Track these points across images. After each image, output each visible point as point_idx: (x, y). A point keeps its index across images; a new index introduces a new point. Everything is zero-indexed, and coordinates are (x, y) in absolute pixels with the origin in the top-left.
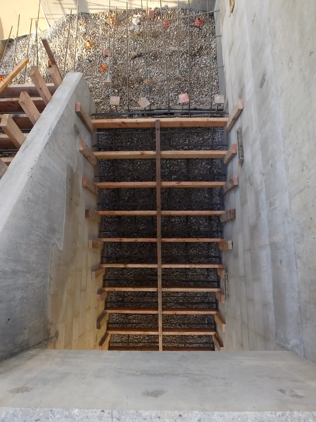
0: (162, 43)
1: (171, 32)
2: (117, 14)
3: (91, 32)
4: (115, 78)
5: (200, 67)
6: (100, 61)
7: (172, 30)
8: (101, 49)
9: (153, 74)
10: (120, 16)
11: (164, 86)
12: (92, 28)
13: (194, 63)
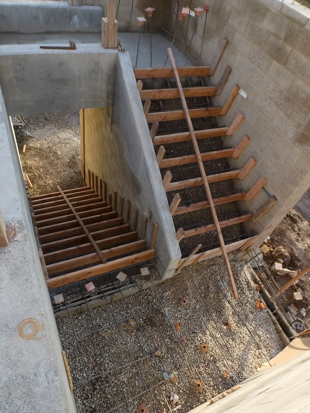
0: (136, 382)
1: (133, 402)
2: (198, 401)
3: (211, 366)
4: (163, 321)
5: (87, 367)
6: (185, 334)
7: (132, 405)
8: (191, 348)
9: (132, 341)
10: (195, 401)
11: (116, 332)
12: (213, 371)
13: (96, 369)
